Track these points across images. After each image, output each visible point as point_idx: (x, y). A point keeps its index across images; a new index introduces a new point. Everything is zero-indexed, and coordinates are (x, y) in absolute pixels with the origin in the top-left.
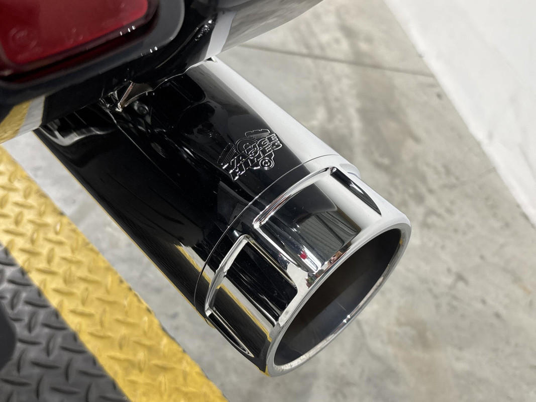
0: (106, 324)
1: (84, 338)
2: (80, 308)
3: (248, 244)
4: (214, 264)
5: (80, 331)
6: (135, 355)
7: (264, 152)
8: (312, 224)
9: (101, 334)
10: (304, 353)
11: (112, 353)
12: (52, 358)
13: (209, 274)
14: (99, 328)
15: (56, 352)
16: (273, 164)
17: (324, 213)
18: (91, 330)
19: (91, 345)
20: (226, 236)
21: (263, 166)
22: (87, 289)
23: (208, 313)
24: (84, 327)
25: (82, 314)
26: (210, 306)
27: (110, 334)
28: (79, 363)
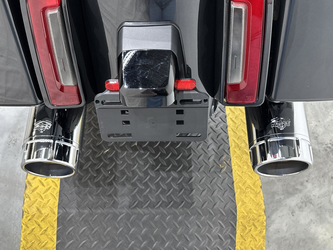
0: (238, 129)
1: (229, 129)
2: (234, 119)
3: (264, 143)
4: (258, 141)
5: (229, 126)
6: (241, 144)
7: (283, 125)
8: (285, 148)
9: (235, 131)
10: (270, 174)
11: (234, 139)
12: (216, 129)
13: (255, 142)
14: (235, 129)
15: (219, 128)
16: (283, 129)
17: (291, 148)
18: (233, 128)
19: (230, 133)
20: (264, 137)
21: (280, 128)
22: (239, 114)
23: (250, 151)
24: (231, 126)
25: (233, 121)
26: (251, 149)
27: (237, 133)
28: (223, 135)
